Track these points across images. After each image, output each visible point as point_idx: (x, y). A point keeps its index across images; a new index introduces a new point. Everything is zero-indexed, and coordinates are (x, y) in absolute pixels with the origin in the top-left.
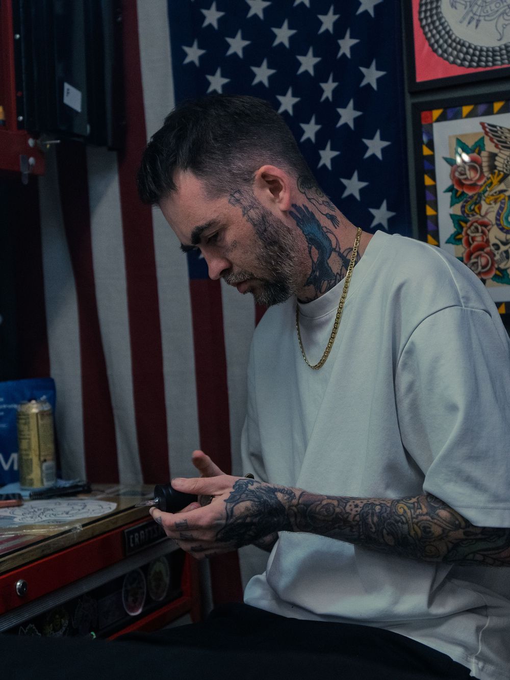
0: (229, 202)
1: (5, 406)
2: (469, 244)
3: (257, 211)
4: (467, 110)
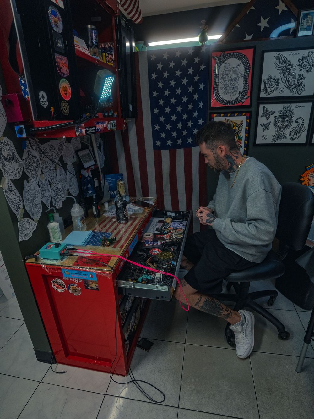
1: (112, 180)
3: (216, 155)
4: (222, 115)
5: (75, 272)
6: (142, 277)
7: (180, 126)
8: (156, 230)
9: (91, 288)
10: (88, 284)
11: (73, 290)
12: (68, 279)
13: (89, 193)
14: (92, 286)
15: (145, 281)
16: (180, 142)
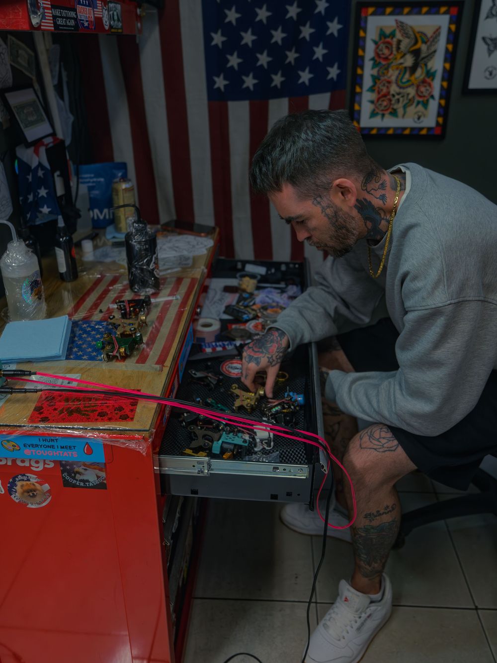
0: (313, 203)
1: (95, 180)
2: (379, 93)
3: (332, 209)
4: (389, 10)
5: (35, 441)
6: (220, 442)
7: (278, 36)
8: (225, 312)
9: (82, 484)
10: (72, 473)
11: (26, 494)
12: (10, 463)
13: (41, 212)
14: (85, 478)
15: (231, 450)
16: (278, 79)
